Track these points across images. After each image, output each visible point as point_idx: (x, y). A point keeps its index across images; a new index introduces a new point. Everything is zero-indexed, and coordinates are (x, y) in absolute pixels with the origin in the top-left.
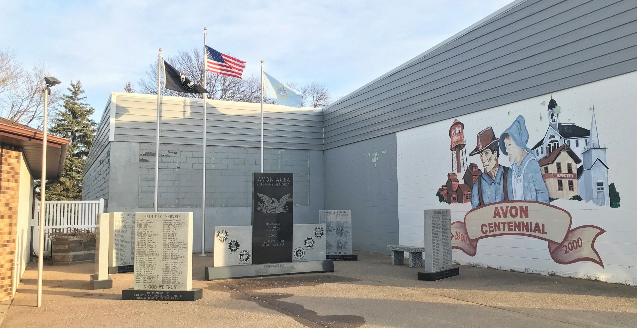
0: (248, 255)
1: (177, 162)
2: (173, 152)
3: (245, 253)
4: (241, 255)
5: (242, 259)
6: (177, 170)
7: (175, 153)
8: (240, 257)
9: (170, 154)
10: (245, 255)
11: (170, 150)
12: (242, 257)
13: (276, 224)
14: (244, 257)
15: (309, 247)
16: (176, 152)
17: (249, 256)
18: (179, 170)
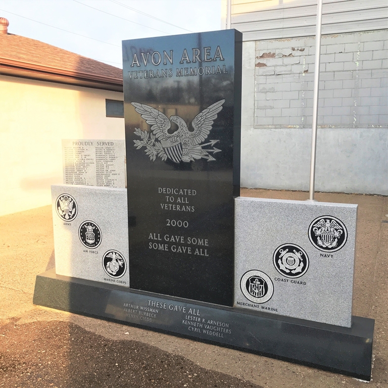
0: (121, 263)
1: (304, 63)
2: (298, 49)
3: (114, 256)
4: (107, 260)
5: (108, 269)
6: (304, 75)
7: (301, 50)
8: (105, 264)
9: (294, 53)
10: (114, 261)
11: (293, 47)
12: (108, 263)
13: (184, 192)
14: (114, 266)
15: (290, 274)
16: (303, 48)
17: (123, 264)
18: (307, 74)
